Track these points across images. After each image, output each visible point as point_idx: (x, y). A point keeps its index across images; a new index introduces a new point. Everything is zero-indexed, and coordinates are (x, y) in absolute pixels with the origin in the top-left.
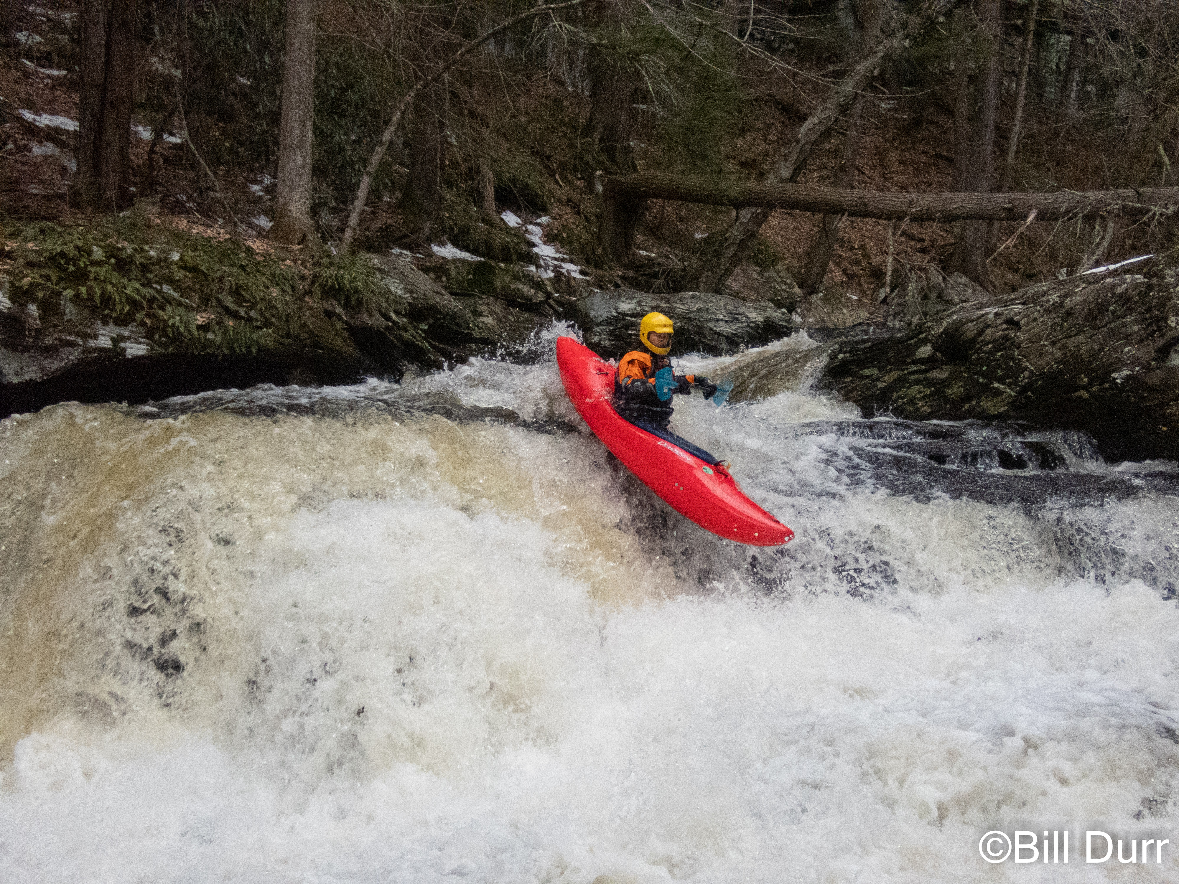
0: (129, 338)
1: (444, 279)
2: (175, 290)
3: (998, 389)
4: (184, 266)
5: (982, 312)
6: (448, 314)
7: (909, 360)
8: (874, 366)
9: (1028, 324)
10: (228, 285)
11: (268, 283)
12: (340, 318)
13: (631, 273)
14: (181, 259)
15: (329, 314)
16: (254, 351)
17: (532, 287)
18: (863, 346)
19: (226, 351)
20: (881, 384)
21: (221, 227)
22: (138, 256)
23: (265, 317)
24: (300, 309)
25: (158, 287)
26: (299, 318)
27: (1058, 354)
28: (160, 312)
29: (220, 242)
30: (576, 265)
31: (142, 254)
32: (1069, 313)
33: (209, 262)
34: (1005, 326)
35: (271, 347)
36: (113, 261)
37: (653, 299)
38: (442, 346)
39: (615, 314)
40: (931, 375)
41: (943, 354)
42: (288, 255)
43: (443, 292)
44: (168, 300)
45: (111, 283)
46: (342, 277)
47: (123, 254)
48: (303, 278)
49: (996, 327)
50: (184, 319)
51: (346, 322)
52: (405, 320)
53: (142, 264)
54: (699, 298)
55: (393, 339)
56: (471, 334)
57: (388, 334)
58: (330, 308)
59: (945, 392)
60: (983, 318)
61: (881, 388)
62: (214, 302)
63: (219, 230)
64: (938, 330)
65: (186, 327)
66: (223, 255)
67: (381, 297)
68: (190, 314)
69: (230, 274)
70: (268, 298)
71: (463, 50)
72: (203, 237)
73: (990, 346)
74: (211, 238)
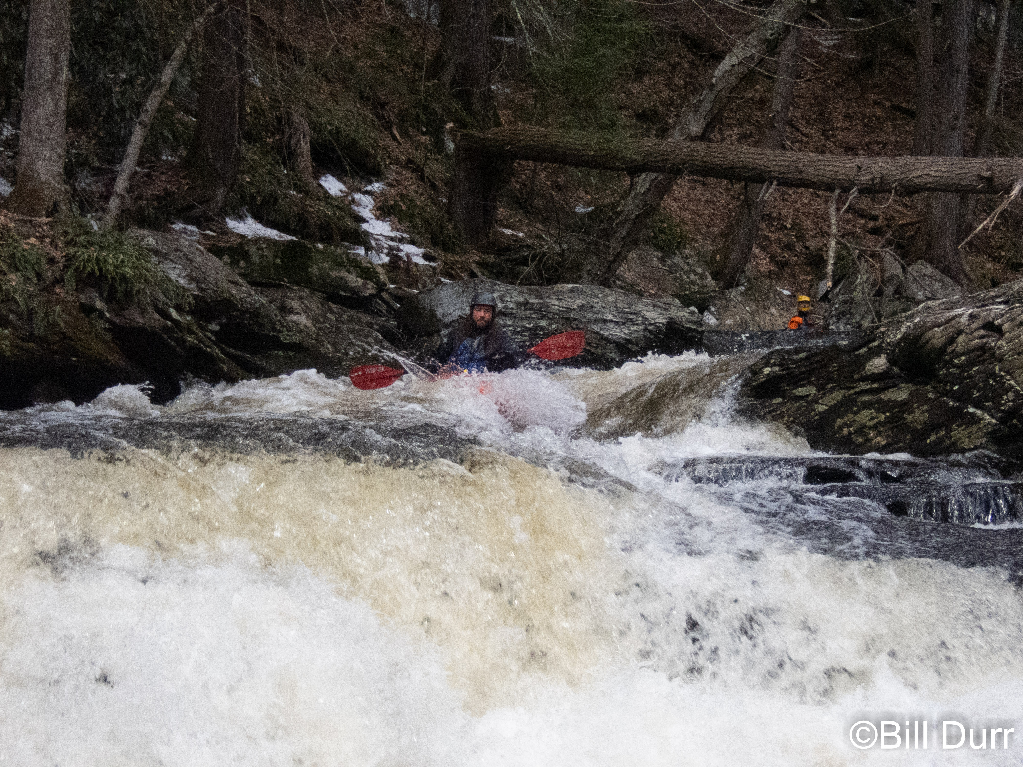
3: (973, 414)
5: (950, 314)
6: (247, 311)
7: (856, 376)
8: (810, 384)
9: (1012, 330)
11: (5, 267)
12: (101, 315)
13: (491, 258)
15: (88, 310)
17: (359, 276)
18: (796, 357)
20: (821, 408)
24: (48, 302)
26: (47, 315)
30: (419, 246)
34: (982, 332)
35: (8, 354)
37: (521, 293)
38: (238, 353)
40: (886, 396)
41: (901, 369)
42: (32, 230)
43: (241, 281)
48: (52, 261)
49: (971, 333)
51: (108, 321)
52: (189, 318)
54: (582, 291)
55: (172, 343)
56: (278, 337)
57: (165, 336)
58: (88, 301)
59: (904, 419)
60: (953, 322)
61: (820, 412)
64: (895, 336)
67: (157, 288)
70: (4, 288)
73: (963, 358)
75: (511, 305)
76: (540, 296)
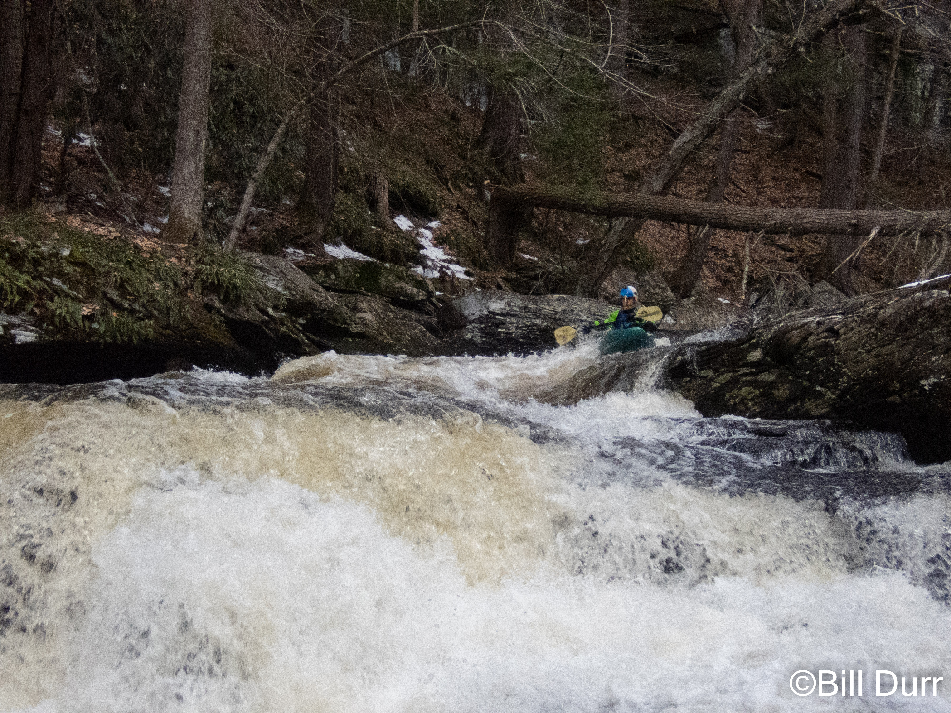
0: (19, 326)
1: (333, 277)
2: (64, 283)
3: (819, 391)
4: (73, 261)
5: (806, 321)
6: (325, 310)
7: (741, 363)
8: (710, 368)
9: (846, 333)
10: (114, 279)
11: (152, 278)
12: (219, 311)
13: (514, 275)
14: (70, 255)
15: (209, 308)
16: (135, 341)
17: (414, 286)
19: (108, 340)
20: (715, 385)
21: (113, 226)
22: (30, 251)
23: (148, 311)
24: (181, 302)
25: (48, 279)
26: (180, 311)
27: (873, 361)
28: (49, 303)
29: (110, 240)
30: (462, 266)
31: (35, 250)
32: (883, 324)
33: (97, 258)
34: (825, 334)
35: (151, 337)
36: (7, 255)
37: (522, 300)
38: (318, 339)
39: (486, 313)
40: (760, 377)
41: (772, 358)
42: (173, 253)
43: (321, 289)
44: (57, 292)
45: (4, 275)
46: (222, 274)
47: (17, 250)
48: (185, 274)
49: (818, 334)
50: (70, 310)
51: (223, 315)
52: (283, 314)
53: (33, 258)
55: (268, 331)
56: (348, 329)
57: (264, 327)
58: (209, 302)
59: (772, 394)
60: (806, 327)
61: (715, 388)
62: (100, 294)
63: (110, 228)
64: (767, 336)
65: (72, 317)
66: (111, 252)
67: (259, 294)
68: (77, 305)
69: (116, 269)
70: (150, 291)
71: (344, 70)
72: (94, 235)
73: (812, 352)
74: (101, 236)
75: (515, 309)
76: (536, 303)
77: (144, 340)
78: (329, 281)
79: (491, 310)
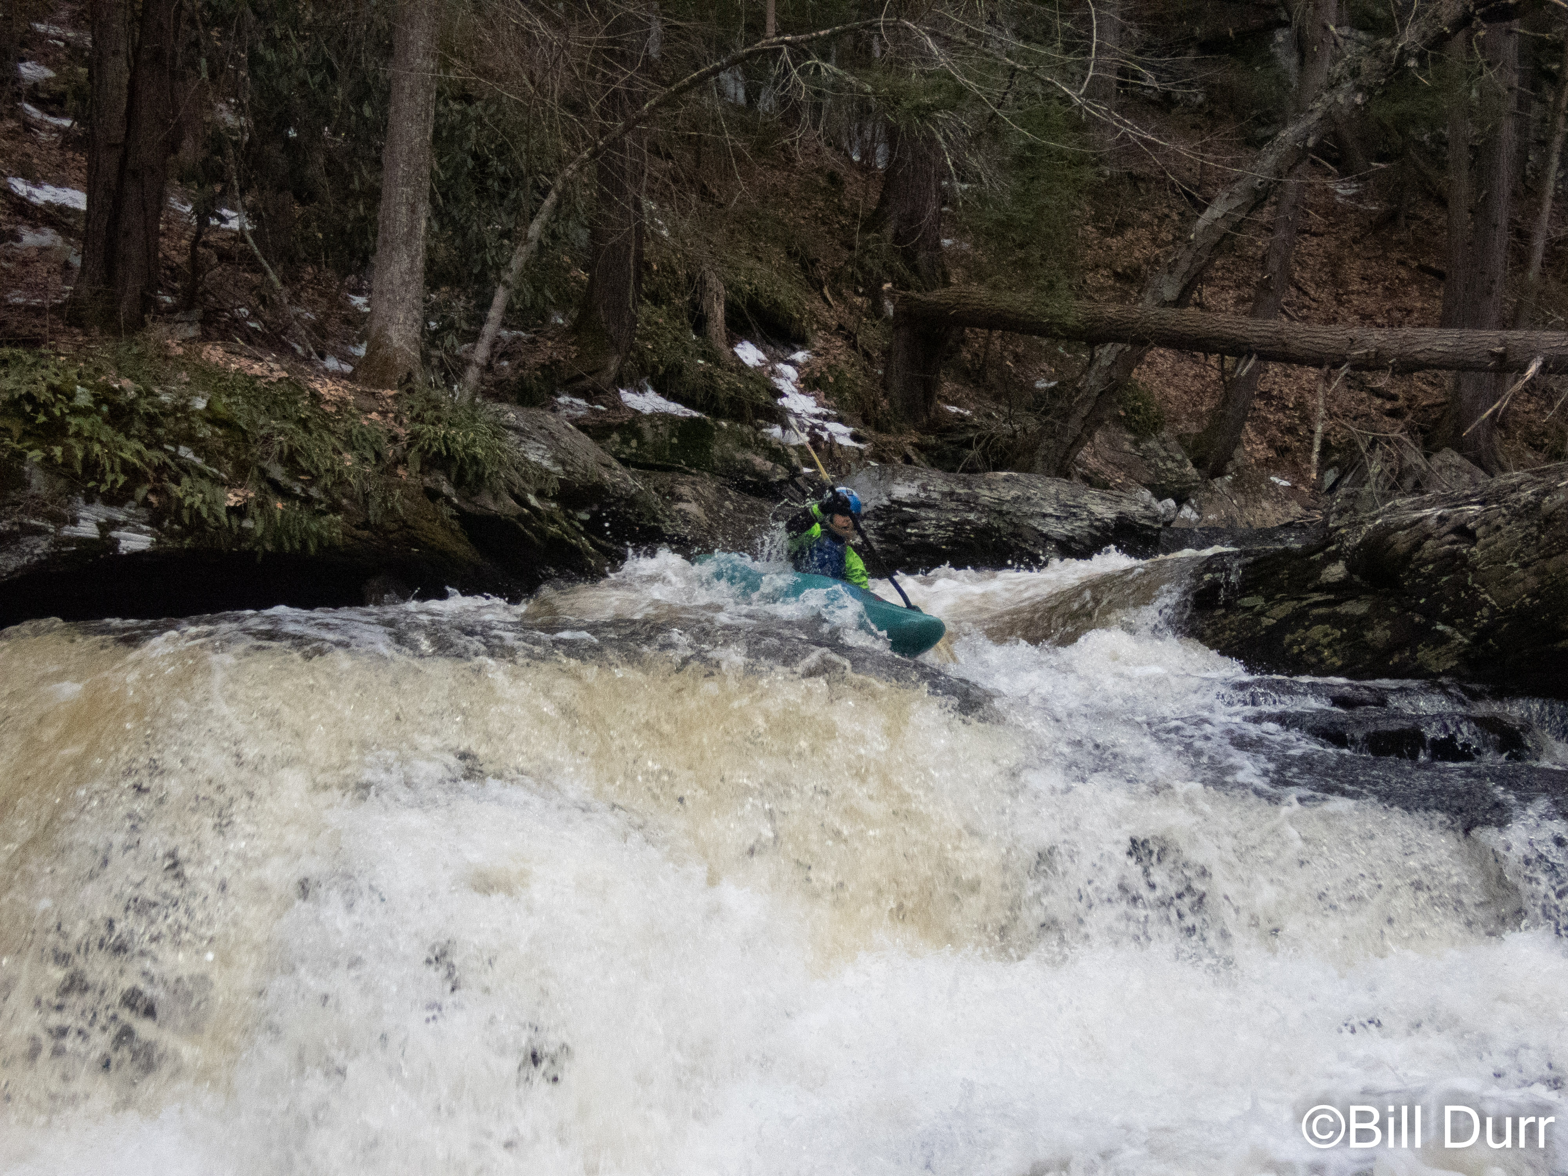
0: (125, 524)
1: (634, 443)
2: (197, 454)
3: (1441, 633)
4: (212, 418)
5: (1418, 515)
6: (621, 498)
7: (1310, 585)
8: (1257, 593)
9: (1487, 535)
10: (277, 448)
11: (339, 446)
12: (448, 501)
13: (932, 440)
14: (208, 408)
15: (433, 494)
16: (313, 549)
17: (768, 458)
19: (269, 547)
20: (1267, 622)
21: (276, 361)
22: (142, 401)
23: (333, 499)
24: (387, 485)
25: (171, 448)
26: (384, 500)
27: (1532, 582)
28: (173, 486)
29: (272, 383)
30: (846, 425)
31: (150, 400)
32: (1549, 520)
33: (250, 413)
34: (1452, 537)
35: (339, 543)
36: (105, 408)
37: (946, 481)
39: (887, 503)
40: (1342, 609)
41: (1362, 577)
42: (373, 404)
43: (615, 464)
44: (186, 468)
45: (100, 442)
46: (454, 440)
47: (121, 399)
48: (394, 439)
49: (1440, 538)
50: (208, 497)
51: (456, 507)
52: (553, 505)
53: (147, 414)
54: (1016, 481)
55: (529, 533)
56: (659, 529)
57: (522, 526)
58: (433, 485)
59: (1363, 636)
60: (1420, 525)
61: (1267, 627)
62: (256, 472)
63: (272, 365)
64: (1354, 540)
65: (210, 509)
66: (274, 403)
67: (513, 472)
68: (218, 490)
69: (281, 432)
70: (337, 468)
71: (653, 102)
72: (245, 375)
73: (1431, 567)
74: (257, 377)
75: (935, 495)
76: (968, 485)
77: (327, 548)
78: (627, 451)
79: (894, 497)
